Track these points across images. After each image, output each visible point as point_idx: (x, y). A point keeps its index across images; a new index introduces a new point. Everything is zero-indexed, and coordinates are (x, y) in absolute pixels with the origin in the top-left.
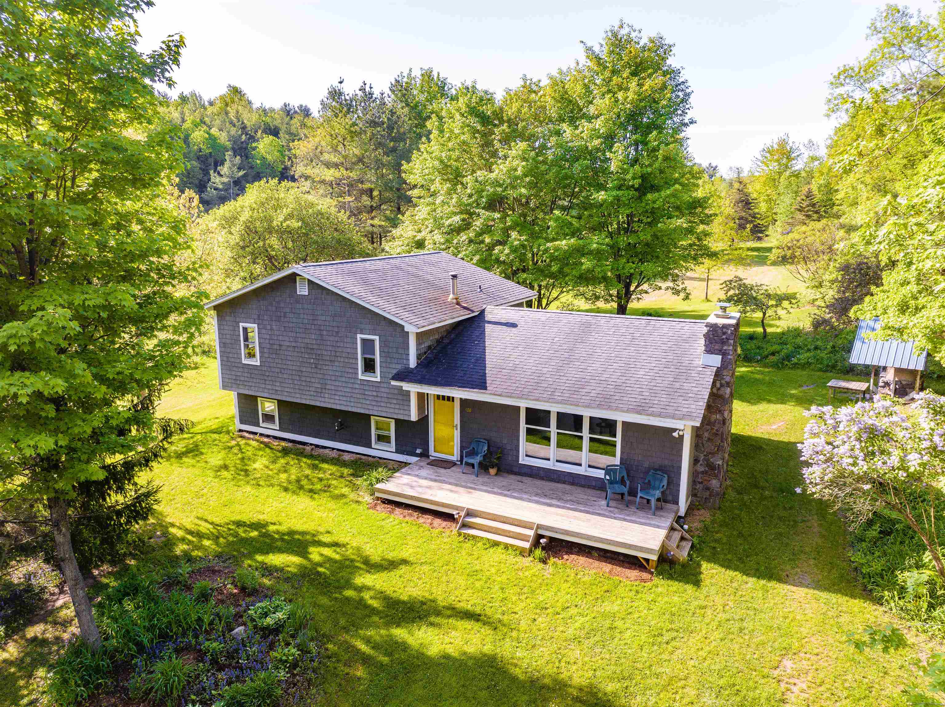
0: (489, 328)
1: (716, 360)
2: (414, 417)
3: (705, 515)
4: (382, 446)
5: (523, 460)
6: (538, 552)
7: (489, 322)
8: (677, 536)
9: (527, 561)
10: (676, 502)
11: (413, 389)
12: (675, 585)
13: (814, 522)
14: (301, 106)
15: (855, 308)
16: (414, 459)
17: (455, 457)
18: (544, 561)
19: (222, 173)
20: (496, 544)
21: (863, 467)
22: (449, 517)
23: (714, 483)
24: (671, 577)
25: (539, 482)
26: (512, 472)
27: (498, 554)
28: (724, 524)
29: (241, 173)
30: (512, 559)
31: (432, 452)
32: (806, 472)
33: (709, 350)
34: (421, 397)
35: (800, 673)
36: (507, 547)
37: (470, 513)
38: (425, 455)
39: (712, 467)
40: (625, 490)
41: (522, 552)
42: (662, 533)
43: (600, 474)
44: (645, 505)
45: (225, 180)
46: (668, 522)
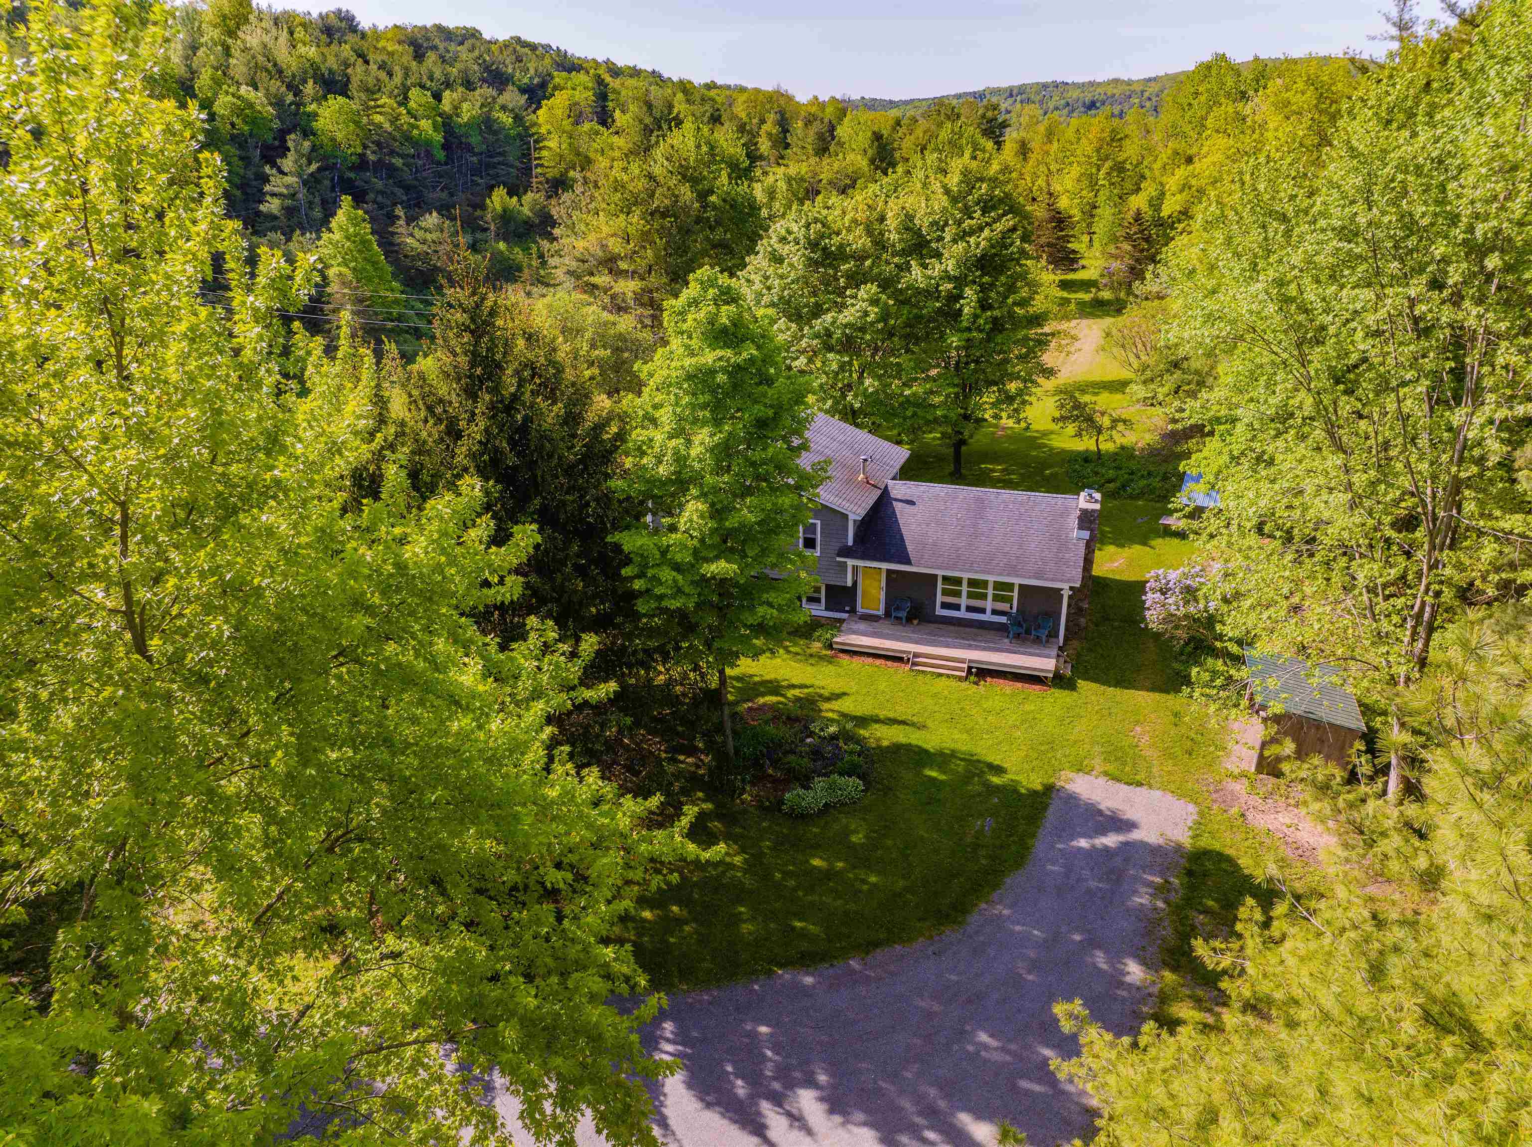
0: (898, 506)
1: (1086, 534)
2: (849, 583)
3: (1075, 643)
4: (814, 606)
5: (940, 612)
6: (972, 678)
7: (896, 500)
8: (1062, 660)
9: (964, 685)
10: (1057, 636)
11: (850, 562)
12: (1067, 692)
13: (1151, 645)
14: (340, 11)
15: (1184, 463)
16: (845, 616)
17: (881, 612)
18: (976, 683)
19: (286, 170)
20: (940, 675)
21: (1182, 611)
22: (900, 660)
23: (1083, 621)
24: (1061, 687)
25: (952, 628)
26: (930, 622)
27: (943, 681)
28: (1090, 650)
29: (314, 167)
30: (954, 684)
31: (859, 609)
32: (1148, 614)
33: (1081, 528)
34: (855, 569)
35: (1144, 733)
36: (948, 676)
37: (916, 655)
38: (853, 611)
39: (1080, 610)
40: (1022, 631)
41: (960, 679)
42: (1054, 661)
43: (1003, 619)
44: (1038, 641)
45: (290, 180)
46: (1054, 652)
